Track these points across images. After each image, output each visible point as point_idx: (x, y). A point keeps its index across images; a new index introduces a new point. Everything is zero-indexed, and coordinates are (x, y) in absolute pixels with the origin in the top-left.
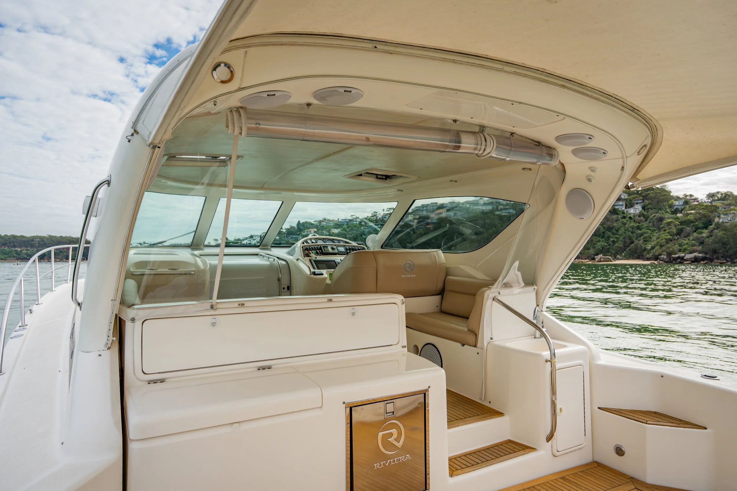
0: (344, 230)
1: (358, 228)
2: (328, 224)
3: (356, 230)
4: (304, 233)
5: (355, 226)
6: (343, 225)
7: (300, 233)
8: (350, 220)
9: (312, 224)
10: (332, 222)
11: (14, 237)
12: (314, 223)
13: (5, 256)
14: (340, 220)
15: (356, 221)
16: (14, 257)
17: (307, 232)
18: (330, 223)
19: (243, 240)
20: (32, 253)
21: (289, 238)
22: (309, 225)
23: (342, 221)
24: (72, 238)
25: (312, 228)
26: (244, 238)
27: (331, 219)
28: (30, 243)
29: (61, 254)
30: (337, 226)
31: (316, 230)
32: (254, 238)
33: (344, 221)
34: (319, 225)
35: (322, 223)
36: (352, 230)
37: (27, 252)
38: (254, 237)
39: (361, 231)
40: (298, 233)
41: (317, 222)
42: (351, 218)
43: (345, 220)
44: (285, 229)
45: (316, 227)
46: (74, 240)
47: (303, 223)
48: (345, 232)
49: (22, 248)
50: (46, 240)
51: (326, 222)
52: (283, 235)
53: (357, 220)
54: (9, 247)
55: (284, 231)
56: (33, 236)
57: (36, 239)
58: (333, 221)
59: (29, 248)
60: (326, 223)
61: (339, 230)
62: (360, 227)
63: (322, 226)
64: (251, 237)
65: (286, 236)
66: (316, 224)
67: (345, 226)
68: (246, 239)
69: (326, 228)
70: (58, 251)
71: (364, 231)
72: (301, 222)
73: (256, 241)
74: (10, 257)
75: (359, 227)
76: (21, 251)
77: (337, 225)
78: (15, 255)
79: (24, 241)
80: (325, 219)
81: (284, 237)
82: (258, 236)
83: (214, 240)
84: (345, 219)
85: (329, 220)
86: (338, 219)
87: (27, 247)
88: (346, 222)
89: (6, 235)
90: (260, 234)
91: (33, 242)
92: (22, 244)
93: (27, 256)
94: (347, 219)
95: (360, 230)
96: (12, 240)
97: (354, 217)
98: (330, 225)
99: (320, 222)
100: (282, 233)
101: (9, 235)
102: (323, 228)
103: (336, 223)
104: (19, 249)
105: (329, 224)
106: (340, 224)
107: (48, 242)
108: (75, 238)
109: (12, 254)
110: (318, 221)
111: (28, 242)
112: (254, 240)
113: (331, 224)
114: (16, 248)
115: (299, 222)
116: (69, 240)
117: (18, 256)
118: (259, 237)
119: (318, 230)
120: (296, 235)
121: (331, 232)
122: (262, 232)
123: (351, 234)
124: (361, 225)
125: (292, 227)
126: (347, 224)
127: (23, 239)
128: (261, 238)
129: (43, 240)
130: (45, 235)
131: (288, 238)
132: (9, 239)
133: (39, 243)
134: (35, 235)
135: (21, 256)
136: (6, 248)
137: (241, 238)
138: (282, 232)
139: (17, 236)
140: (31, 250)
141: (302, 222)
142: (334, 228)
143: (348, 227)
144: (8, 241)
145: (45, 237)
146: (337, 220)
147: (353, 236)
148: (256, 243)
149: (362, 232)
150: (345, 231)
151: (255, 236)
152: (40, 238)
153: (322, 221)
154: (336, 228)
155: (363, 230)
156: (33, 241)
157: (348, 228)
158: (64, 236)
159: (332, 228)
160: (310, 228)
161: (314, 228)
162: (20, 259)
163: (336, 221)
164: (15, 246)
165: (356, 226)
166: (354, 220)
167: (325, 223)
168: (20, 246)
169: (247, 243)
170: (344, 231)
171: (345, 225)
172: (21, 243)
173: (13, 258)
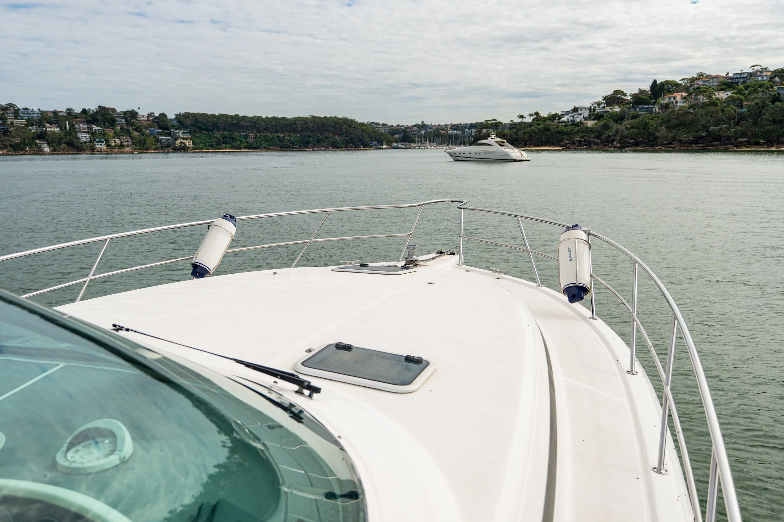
0: (739, 92)
1: (767, 88)
2: (707, 84)
3: (763, 92)
4: (663, 100)
5: (761, 86)
6: (737, 83)
7: (656, 101)
8: (751, 75)
9: (677, 85)
10: (715, 80)
11: (275, 119)
12: (680, 82)
13: (267, 144)
14: (730, 75)
15: (761, 76)
16: (277, 145)
17: (670, 98)
18: (711, 81)
19: (563, 115)
20: (295, 140)
21: (638, 109)
22: (672, 87)
23: (735, 77)
24: (338, 118)
25: (678, 92)
26: (564, 113)
27: (714, 74)
28: (292, 126)
29: (327, 140)
30: (724, 86)
31: (684, 94)
32: (580, 112)
33: (739, 76)
34: (691, 86)
35: (696, 82)
36: (755, 91)
37: (290, 139)
38: (579, 110)
39: (772, 93)
40: (652, 101)
41: (686, 81)
42: (751, 71)
43: (741, 74)
44: (630, 96)
45: (686, 89)
46: (340, 121)
47: (662, 84)
48: (741, 97)
49: (284, 133)
50: (309, 123)
51: (704, 79)
52: (628, 106)
53: (765, 73)
54: (271, 132)
55: (629, 98)
56: (296, 118)
57: (298, 121)
58: (717, 77)
59: (292, 134)
60: (704, 82)
61: (730, 94)
62: (772, 87)
63: (698, 88)
64: (576, 110)
65: (633, 106)
66: (685, 86)
67: (741, 86)
68: (567, 113)
69: (706, 91)
70: (323, 137)
71: (779, 94)
72: (658, 82)
73: (582, 116)
74: (272, 145)
75: (769, 86)
76: (284, 138)
77: (725, 84)
78: (278, 143)
79: (286, 124)
80: (701, 75)
81: (629, 108)
82: (585, 108)
83: (518, 117)
84: (740, 72)
85: (709, 76)
86: (728, 73)
87: (289, 132)
88: (743, 78)
89: (267, 118)
90: (589, 105)
91: (295, 126)
92: (284, 129)
93: (290, 144)
94: (744, 73)
95: (771, 91)
96: (274, 123)
97: (758, 68)
98: (711, 84)
99: (693, 80)
100: (626, 102)
101: (270, 117)
102: (698, 90)
103: (723, 81)
104: (282, 135)
105: (709, 83)
106: (730, 83)
107: (312, 126)
108: (341, 119)
109: (275, 141)
110: (688, 80)
111: (290, 126)
112: (580, 114)
113: (713, 82)
114: (278, 133)
115: (655, 81)
116: (334, 121)
117: (281, 144)
118: (587, 109)
119: (690, 94)
120: (650, 104)
121: (714, 97)
122: (593, 102)
123: (753, 99)
124: (773, 82)
125: (642, 92)
126: (744, 82)
127: (284, 122)
128: (590, 111)
129: (306, 123)
130: (308, 116)
131: (635, 109)
132: (271, 122)
133: (302, 127)
134: (297, 116)
135: (284, 144)
136: (268, 134)
137: (560, 113)
138: (625, 100)
139: (278, 118)
140: (294, 136)
141: (660, 82)
142: (718, 90)
143: (746, 88)
144: (270, 125)
145: (307, 118)
146: (724, 75)
147: (757, 104)
148: (583, 120)
149: (775, 95)
150: (741, 94)
151: (582, 108)
152: (303, 120)
153: (697, 79)
154: (722, 90)
155: (776, 92)
156: (295, 124)
157: (746, 90)
158: (328, 116)
159: (716, 91)
160: (674, 92)
161: (682, 91)
162: (283, 148)
163: (723, 77)
164: (277, 132)
165: (764, 84)
166: (758, 74)
167: (701, 83)
168: (283, 132)
169: (568, 119)
170: (738, 95)
171: (740, 83)
172: (283, 127)
173: (276, 147)
